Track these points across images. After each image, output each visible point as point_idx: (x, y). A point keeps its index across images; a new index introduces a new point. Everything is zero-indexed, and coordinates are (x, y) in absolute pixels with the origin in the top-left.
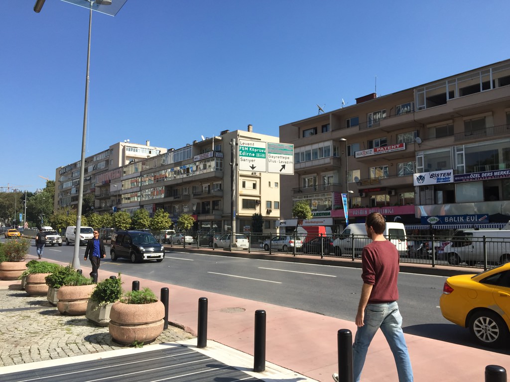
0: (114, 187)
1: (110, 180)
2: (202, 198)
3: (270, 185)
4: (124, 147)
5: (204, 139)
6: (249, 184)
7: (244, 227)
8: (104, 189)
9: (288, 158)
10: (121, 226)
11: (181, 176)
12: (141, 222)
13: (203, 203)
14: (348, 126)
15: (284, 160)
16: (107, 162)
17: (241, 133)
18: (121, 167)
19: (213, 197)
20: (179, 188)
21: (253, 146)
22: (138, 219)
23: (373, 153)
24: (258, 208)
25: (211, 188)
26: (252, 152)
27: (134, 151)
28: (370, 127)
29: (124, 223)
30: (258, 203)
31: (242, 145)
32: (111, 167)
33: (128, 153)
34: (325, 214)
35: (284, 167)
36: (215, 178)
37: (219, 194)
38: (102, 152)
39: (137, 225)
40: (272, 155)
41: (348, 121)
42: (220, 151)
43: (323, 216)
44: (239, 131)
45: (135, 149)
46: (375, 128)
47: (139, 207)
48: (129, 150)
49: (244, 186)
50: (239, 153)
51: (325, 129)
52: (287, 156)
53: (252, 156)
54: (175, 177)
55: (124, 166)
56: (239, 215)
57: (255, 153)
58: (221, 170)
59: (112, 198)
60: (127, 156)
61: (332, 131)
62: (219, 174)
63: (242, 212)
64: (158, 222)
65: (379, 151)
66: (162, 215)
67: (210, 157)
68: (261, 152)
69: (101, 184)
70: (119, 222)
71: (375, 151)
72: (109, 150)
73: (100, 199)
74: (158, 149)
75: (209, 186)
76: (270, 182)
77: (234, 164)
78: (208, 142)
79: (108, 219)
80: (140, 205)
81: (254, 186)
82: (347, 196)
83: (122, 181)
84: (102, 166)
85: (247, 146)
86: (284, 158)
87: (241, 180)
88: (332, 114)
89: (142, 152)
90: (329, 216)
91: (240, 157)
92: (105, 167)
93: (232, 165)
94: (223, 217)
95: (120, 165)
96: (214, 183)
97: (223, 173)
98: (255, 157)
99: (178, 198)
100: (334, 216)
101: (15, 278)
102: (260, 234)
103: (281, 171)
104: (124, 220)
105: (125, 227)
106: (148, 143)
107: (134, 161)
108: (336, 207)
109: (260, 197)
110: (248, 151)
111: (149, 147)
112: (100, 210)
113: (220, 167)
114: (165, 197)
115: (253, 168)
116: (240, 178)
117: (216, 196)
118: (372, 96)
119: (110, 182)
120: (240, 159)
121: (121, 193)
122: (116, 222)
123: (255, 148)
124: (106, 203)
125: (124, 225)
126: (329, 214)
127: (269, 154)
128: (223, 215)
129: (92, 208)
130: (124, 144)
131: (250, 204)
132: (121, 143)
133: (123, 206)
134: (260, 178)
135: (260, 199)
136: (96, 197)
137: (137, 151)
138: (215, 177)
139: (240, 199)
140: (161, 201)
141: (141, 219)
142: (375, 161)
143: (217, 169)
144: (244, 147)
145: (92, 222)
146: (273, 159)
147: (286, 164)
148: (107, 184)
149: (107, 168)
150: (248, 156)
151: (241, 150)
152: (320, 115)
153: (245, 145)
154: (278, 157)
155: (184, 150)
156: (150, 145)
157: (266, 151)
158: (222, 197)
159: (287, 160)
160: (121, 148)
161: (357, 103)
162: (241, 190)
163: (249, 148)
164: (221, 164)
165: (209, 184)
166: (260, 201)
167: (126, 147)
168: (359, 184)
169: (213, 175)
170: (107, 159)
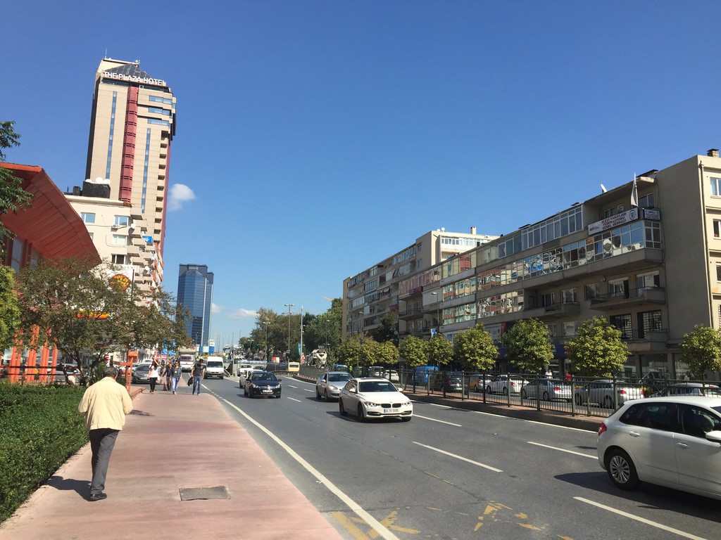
0: (428, 299)
1: (422, 287)
2: (611, 308)
4: (438, 238)
5: (605, 191)
8: (412, 303)
16: (414, 263)
17: (704, 160)
19: (641, 304)
20: (554, 291)
25: (631, 286)
27: (454, 244)
32: (419, 268)
33: (445, 247)
36: (646, 264)
37: (658, 296)
38: (405, 250)
42: (653, 207)
44: (700, 158)
45: (455, 241)
48: (446, 243)
49: (719, 276)
58: (657, 246)
59: (427, 317)
62: (654, 255)
67: (628, 220)
69: (407, 294)
72: (415, 244)
73: (407, 320)
75: (626, 283)
78: (622, 192)
83: (442, 287)
87: (713, 264)
89: (465, 244)
92: (411, 272)
94: (669, 346)
95: (433, 263)
96: (639, 276)
97: (663, 252)
106: (474, 230)
111: (475, 236)
114: (523, 310)
116: (711, 259)
117: (650, 302)
119: (422, 290)
121: (441, 307)
124: (416, 324)
128: (670, 342)
129: (396, 333)
130: (438, 233)
132: (433, 232)
133: (445, 328)
137: (458, 243)
138: (646, 261)
139: (716, 304)
140: (516, 317)
143: (649, 244)
148: (417, 294)
155: (562, 217)
156: (478, 233)
158: (664, 303)
160: (434, 240)
162: (715, 286)
164: (656, 232)
165: (626, 279)
167: (441, 238)
169: (642, 257)
170: (413, 259)
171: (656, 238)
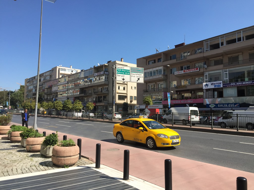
0: (54, 89)
1: (52, 85)
2: (98, 95)
3: (132, 88)
4: (59, 69)
5: (99, 65)
6: (121, 88)
7: (119, 109)
8: (49, 90)
9: (141, 75)
10: (58, 108)
11: (88, 84)
12: (67, 106)
13: (99, 97)
14: (171, 59)
15: (139, 76)
16: (51, 76)
17: (118, 62)
18: (57, 79)
19: (104, 94)
20: (86, 89)
21: (123, 69)
22: (67, 105)
23: (183, 73)
24: (126, 100)
25: (102, 90)
26: (123, 72)
27: (64, 71)
28: (182, 59)
29: (59, 107)
30: (126, 97)
31: (118, 68)
32: (53, 79)
33: (61, 72)
34: (159, 103)
35: (139, 79)
37: (107, 92)
38: (48, 71)
39: (66, 107)
40: (133, 73)
41: (171, 57)
42: (107, 71)
43: (158, 104)
44: (116, 61)
45: (64, 70)
46: (185, 60)
47: (67, 99)
48: (62, 70)
49: (119, 88)
50: (117, 72)
51: (159, 60)
52: (141, 74)
53: (123, 74)
54: (85, 84)
55: (59, 78)
56: (117, 103)
57: (125, 72)
58: (107, 80)
59: (53, 94)
60: (61, 73)
61: (163, 61)
62: (107, 83)
63: (118, 101)
64: (76, 106)
65: (186, 71)
66: (78, 103)
67: (102, 74)
68: (128, 72)
69: (47, 87)
70: (57, 106)
71: (184, 71)
72: (51, 70)
73: (47, 95)
74: (76, 70)
75: (102, 88)
76: (132, 87)
77: (114, 78)
78: (101, 67)
79: (51, 105)
80: (67, 98)
81: (124, 89)
82: (170, 94)
83: (58, 86)
84: (48, 78)
85: (121, 68)
86: (139, 75)
87: (117, 86)
88: (163, 53)
89: (68, 71)
90: (161, 104)
91: (117, 74)
92: (50, 79)
93: (113, 78)
94: (108, 104)
95: (57, 78)
96: (104, 87)
97: (109, 82)
98: (124, 74)
99: (86, 94)
100: (163, 104)
101: (4, 133)
102: (127, 112)
103: (137, 81)
104: (59, 105)
105: (60, 109)
106: (71, 67)
107: (64, 76)
108: (165, 99)
109: (127, 94)
110: (121, 71)
111: (71, 69)
112: (47, 100)
113: (107, 79)
114: (79, 94)
115: (123, 79)
116: (117, 85)
118: (183, 44)
120: (117, 75)
121: (57, 92)
122: (55, 106)
123: (124, 70)
124: (50, 97)
125: (59, 108)
126: (161, 103)
127: (131, 73)
128: (109, 103)
129: (43, 99)
130: (59, 67)
131: (122, 97)
132: (57, 67)
133: (59, 98)
134: (127, 85)
135: (127, 95)
136: (45, 93)
137: (65, 71)
138: (105, 84)
139: (117, 95)
140: (78, 96)
141: (68, 105)
142: (184, 76)
143: (105, 80)
144: (119, 69)
145: (43, 106)
146: (133, 75)
148: (50, 87)
149: (51, 79)
150: (121, 74)
151: (118, 71)
152: (157, 54)
153: (119, 68)
154: (136, 74)
155: (89, 70)
157: (130, 71)
158: (108, 94)
159: (140, 76)
160: (57, 69)
161: (175, 47)
162: (117, 91)
163: (121, 70)
164: (108, 77)
165: (102, 87)
166: (127, 96)
167: (60, 69)
168: (176, 88)
169: (104, 83)
170: (51, 75)
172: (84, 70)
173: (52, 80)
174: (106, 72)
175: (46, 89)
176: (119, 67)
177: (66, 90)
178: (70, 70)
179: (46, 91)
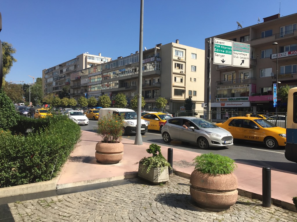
0: (83, 82)
1: (80, 77)
3: (191, 80)
4: (86, 56)
5: (146, 49)
6: (178, 79)
8: (76, 83)
9: (246, 55)
11: (131, 74)
13: (145, 91)
14: (263, 37)
15: (243, 56)
16: (76, 66)
18: (84, 70)
19: (154, 87)
20: (128, 82)
21: (223, 45)
23: (287, 55)
24: (183, 95)
25: (152, 82)
26: (223, 49)
27: (92, 59)
28: (282, 37)
30: (184, 91)
31: (217, 44)
32: (78, 69)
35: (243, 61)
36: (156, 75)
37: (158, 85)
38: (72, 60)
40: (236, 52)
41: (263, 33)
42: (159, 57)
43: (242, 101)
44: (173, 43)
45: (93, 58)
47: (101, 94)
48: (89, 59)
49: (175, 80)
50: (215, 49)
51: (243, 40)
52: (246, 53)
53: (223, 53)
55: (86, 69)
56: (173, 99)
57: (225, 50)
59: (82, 88)
60: (88, 62)
61: (252, 40)
62: (158, 73)
63: (174, 97)
65: (293, 53)
67: (152, 61)
68: (229, 50)
69: (74, 79)
71: (289, 53)
72: (76, 58)
73: (74, 89)
74: (106, 58)
76: (191, 78)
81: (182, 80)
83: (89, 77)
84: (72, 68)
85: (220, 44)
86: (243, 54)
89: (97, 60)
90: (247, 100)
91: (215, 53)
92: (74, 69)
93: (209, 59)
95: (84, 68)
96: (154, 78)
97: (161, 71)
98: (225, 53)
99: (128, 88)
100: (251, 100)
103: (241, 64)
106: (100, 54)
107: (93, 65)
108: (253, 94)
109: (185, 88)
110: (220, 49)
111: (100, 57)
112: (74, 95)
114: (119, 87)
116: (173, 75)
117: (156, 87)
118: (277, 16)
120: (215, 55)
121: (88, 85)
123: (225, 46)
124: (77, 91)
127: (234, 51)
129: (69, 94)
130: (86, 55)
131: (179, 92)
132: (84, 54)
134: (185, 75)
135: (185, 89)
136: (71, 87)
137: (94, 59)
139: (173, 88)
140: (117, 90)
143: (157, 69)
144: (218, 45)
146: (236, 55)
147: (245, 60)
148: (79, 79)
149: (75, 70)
150: (220, 52)
151: (216, 47)
152: (239, 30)
153: (218, 44)
154: (240, 54)
155: (132, 56)
156: (102, 56)
157: (232, 49)
158: (160, 87)
159: (245, 57)
160: (84, 57)
161: (264, 21)
162: (174, 83)
163: (221, 46)
164: (159, 65)
165: (150, 79)
166: (185, 90)
168: (274, 78)
169: (155, 73)
170: (75, 64)
171: (159, 67)
172: (121, 57)
173: (77, 71)
174: (157, 58)
175: (73, 82)
176: (217, 42)
177: (101, 83)
178: (98, 58)
179: (72, 84)
